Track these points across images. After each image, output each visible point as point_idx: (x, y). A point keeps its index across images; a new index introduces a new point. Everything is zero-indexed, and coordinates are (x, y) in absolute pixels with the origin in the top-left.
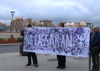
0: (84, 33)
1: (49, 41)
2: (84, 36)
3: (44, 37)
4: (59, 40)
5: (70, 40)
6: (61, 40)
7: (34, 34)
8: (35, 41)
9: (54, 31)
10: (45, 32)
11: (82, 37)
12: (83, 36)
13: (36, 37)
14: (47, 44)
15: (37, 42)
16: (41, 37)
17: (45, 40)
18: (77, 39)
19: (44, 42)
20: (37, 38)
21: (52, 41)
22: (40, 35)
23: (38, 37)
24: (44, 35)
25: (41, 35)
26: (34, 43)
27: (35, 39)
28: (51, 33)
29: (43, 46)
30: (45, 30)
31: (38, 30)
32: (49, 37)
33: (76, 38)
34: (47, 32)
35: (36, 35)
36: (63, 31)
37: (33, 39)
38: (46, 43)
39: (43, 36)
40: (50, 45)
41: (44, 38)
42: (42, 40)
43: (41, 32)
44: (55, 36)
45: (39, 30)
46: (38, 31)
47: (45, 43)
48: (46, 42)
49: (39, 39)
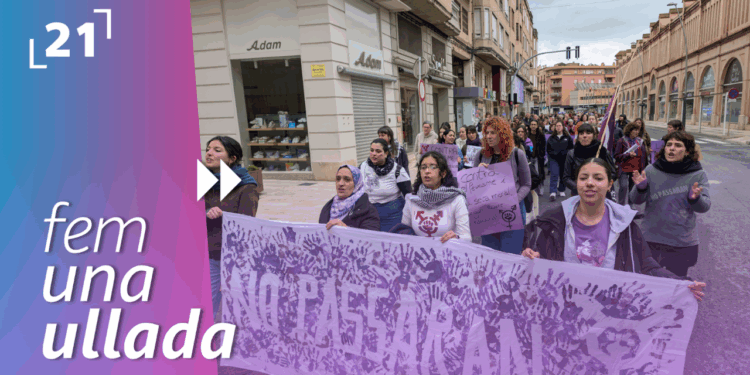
0: (639, 317)
1: (391, 334)
2: (635, 337)
3: (357, 301)
4: (449, 346)
5: (528, 354)
6: (461, 351)
7: (290, 270)
8: (295, 315)
9: (425, 275)
10: (365, 269)
11: (623, 344)
12: (631, 342)
13: (309, 288)
14: (374, 349)
15: (310, 321)
16: (338, 293)
17: (365, 319)
18: (586, 359)
19: (353, 330)
20: (314, 295)
21: (407, 338)
22: (331, 281)
23: (320, 293)
24: (359, 290)
25: (338, 283)
26: (287, 324)
27: (295, 304)
28: (403, 280)
29: (349, 356)
30: (369, 258)
31: (320, 249)
32: (389, 306)
33: (574, 353)
34: (381, 271)
35: (304, 279)
36: (477, 290)
37: (286, 299)
38: (370, 343)
39: (351, 294)
40: (391, 364)
41: (362, 307)
42: (347, 315)
43: (338, 266)
44: (429, 310)
45: (328, 249)
46: (320, 255)
47: (365, 338)
48: (368, 333)
49: (324, 308)
